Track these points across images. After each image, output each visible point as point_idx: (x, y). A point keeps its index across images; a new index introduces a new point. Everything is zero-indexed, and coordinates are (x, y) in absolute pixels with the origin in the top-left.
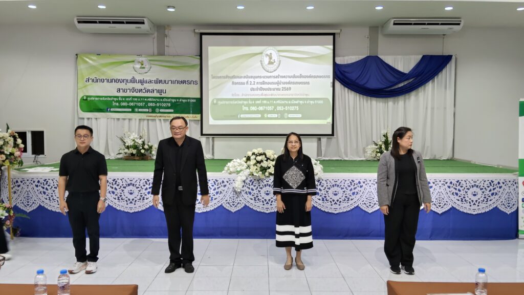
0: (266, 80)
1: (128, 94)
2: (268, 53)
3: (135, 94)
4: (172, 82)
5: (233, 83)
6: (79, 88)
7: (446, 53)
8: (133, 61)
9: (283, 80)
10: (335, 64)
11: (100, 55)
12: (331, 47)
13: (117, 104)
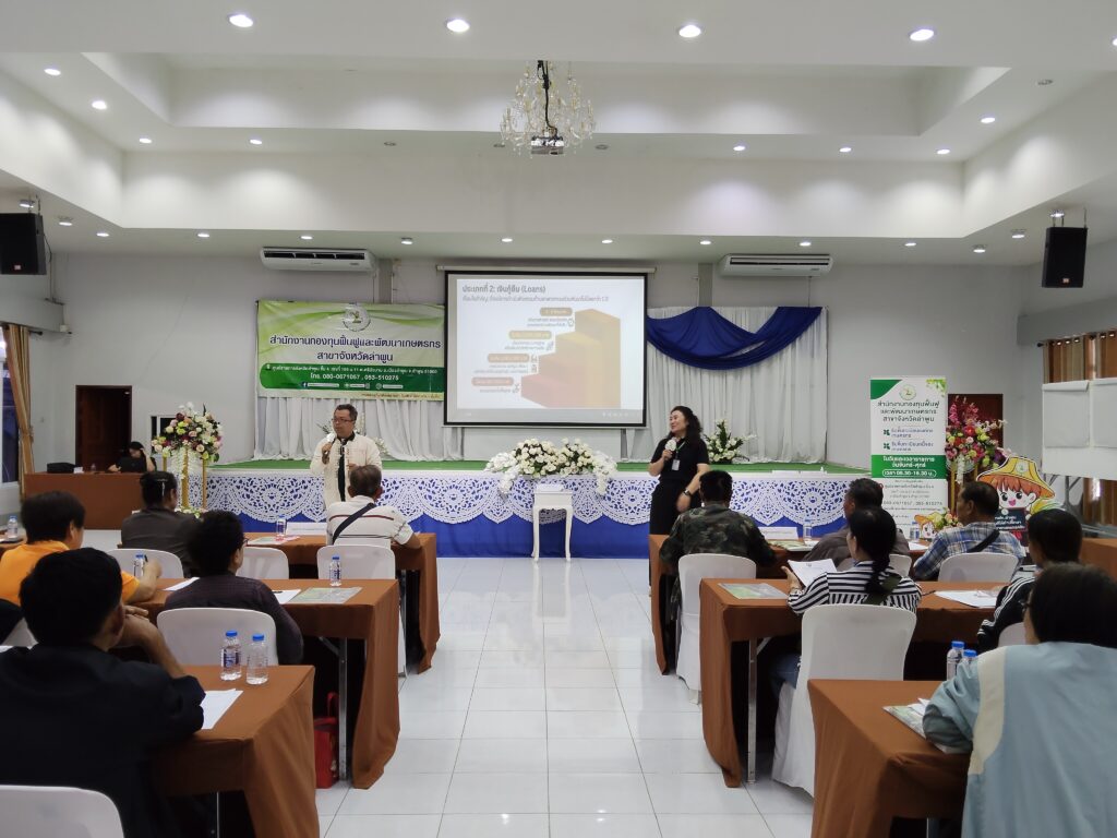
1: (335, 361)
3: (346, 362)
4: (402, 344)
6: (260, 351)
7: (813, 305)
8: (344, 312)
10: (647, 319)
11: (292, 302)
12: (642, 293)
13: (318, 376)
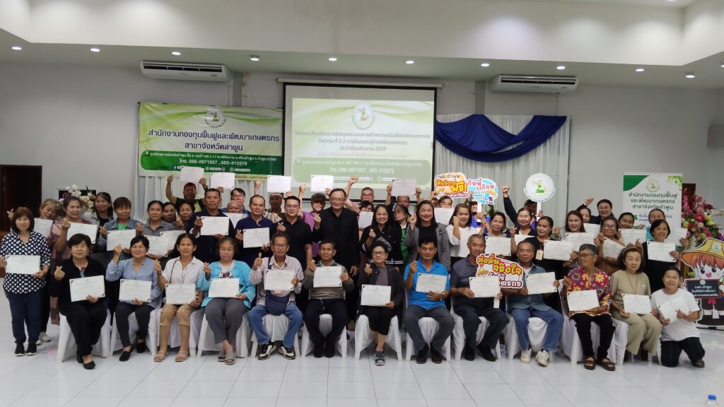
0: (358, 138)
1: (199, 150)
2: (361, 107)
3: (206, 151)
4: (250, 138)
5: (320, 141)
6: (140, 141)
7: (560, 114)
8: (206, 113)
9: (378, 139)
10: (436, 123)
11: (166, 104)
12: (433, 103)
13: (185, 161)
